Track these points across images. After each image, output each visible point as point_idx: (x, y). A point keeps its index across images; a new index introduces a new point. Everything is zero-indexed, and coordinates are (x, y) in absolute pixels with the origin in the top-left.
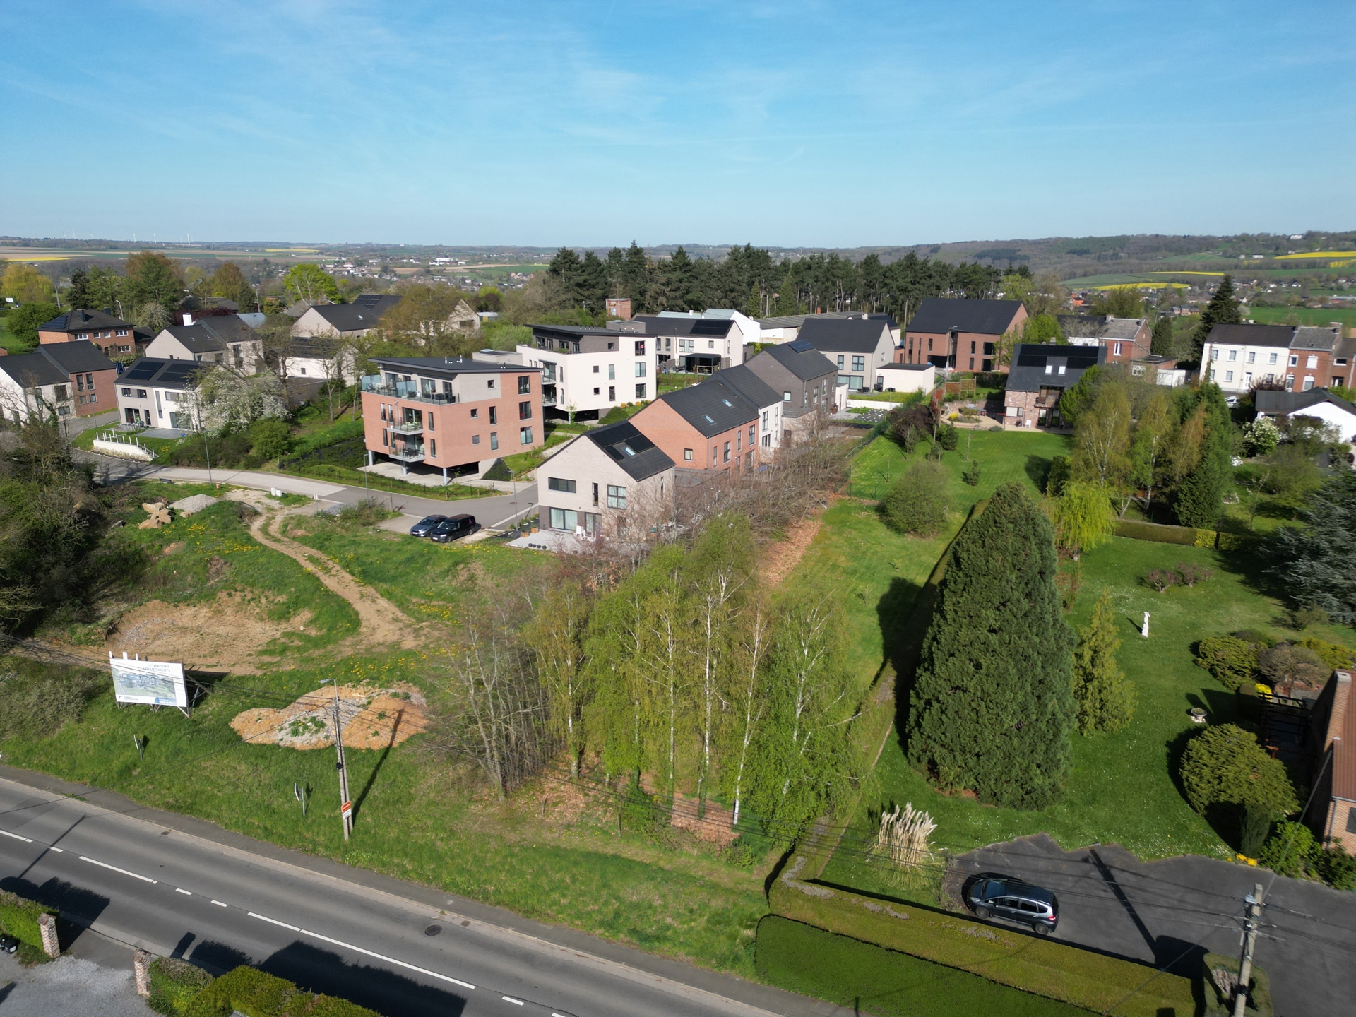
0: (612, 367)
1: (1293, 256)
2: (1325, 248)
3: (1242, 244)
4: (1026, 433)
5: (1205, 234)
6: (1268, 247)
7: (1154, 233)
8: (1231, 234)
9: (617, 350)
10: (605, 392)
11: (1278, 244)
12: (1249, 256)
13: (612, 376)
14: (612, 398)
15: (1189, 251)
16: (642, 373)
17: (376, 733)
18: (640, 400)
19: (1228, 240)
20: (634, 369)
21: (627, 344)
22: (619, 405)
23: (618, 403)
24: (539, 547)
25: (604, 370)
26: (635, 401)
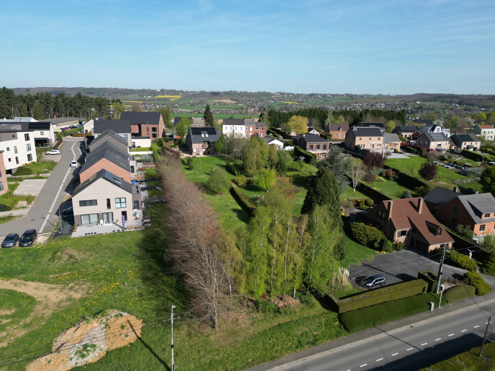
0: (15, 147)
1: (159, 97)
2: (167, 94)
3: (143, 92)
4: (201, 157)
5: (131, 88)
6: (152, 93)
7: (115, 87)
8: (140, 89)
9: (17, 139)
10: (14, 160)
11: (154, 93)
12: (147, 96)
13: (16, 152)
14: (17, 162)
15: (128, 94)
16: (29, 149)
17: (126, 336)
18: (30, 162)
19: (139, 91)
20: (25, 148)
21: (21, 135)
22: (21, 166)
23: (20, 165)
24: (92, 233)
25: (12, 149)
26: (28, 162)
